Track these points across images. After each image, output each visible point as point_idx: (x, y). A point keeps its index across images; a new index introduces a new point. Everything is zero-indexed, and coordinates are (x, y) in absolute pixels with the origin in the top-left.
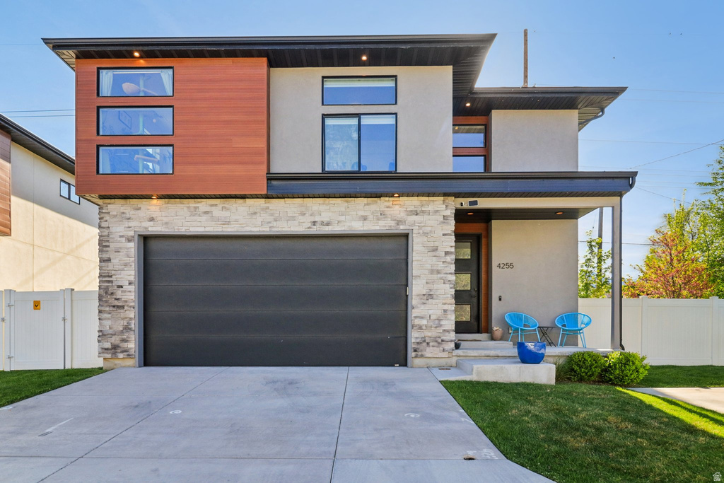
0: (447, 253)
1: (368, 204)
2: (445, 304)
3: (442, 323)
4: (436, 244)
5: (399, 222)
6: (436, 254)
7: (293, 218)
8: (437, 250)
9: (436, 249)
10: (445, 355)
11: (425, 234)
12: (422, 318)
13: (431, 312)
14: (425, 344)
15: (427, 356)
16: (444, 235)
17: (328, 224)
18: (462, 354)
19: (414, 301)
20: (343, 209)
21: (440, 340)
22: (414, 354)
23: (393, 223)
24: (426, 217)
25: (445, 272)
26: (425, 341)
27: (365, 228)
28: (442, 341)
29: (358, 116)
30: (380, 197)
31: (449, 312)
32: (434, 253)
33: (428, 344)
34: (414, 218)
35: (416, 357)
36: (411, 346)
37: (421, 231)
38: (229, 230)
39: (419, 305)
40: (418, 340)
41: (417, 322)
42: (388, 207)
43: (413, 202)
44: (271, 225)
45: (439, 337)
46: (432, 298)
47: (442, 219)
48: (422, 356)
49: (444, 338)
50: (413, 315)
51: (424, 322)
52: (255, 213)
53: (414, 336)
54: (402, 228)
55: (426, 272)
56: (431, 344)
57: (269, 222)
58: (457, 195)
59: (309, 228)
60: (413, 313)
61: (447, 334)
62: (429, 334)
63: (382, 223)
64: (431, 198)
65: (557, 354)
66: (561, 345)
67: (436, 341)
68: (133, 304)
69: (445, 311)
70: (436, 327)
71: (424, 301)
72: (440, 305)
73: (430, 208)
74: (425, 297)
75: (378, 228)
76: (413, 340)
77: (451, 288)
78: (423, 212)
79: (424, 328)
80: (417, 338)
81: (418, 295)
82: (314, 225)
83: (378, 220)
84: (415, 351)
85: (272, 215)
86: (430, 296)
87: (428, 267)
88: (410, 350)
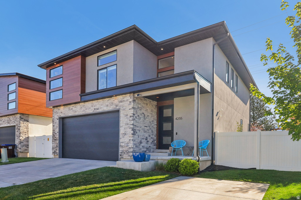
0: (130, 116)
1: (108, 100)
2: (129, 137)
3: (129, 145)
4: (127, 113)
5: (117, 106)
6: (127, 117)
7: (90, 108)
8: (127, 115)
12: (123, 143)
13: (125, 140)
14: (123, 153)
15: (124, 157)
16: (130, 109)
17: (98, 109)
19: (121, 136)
20: (102, 103)
21: (128, 152)
23: (115, 107)
24: (124, 103)
25: (129, 124)
26: (123, 152)
27: (108, 109)
28: (129, 152)
29: (106, 68)
30: (111, 97)
31: (131, 140)
32: (126, 117)
33: (124, 153)
34: (121, 104)
35: (121, 158)
36: (120, 154)
37: (123, 109)
38: (76, 114)
39: (122, 138)
41: (122, 144)
42: (114, 100)
43: (120, 98)
44: (85, 111)
45: (128, 150)
47: (129, 103)
51: (123, 144)
52: (82, 108)
54: (117, 108)
55: (124, 124)
56: (125, 153)
57: (85, 110)
58: (134, 92)
59: (94, 111)
60: (121, 141)
61: (130, 149)
62: (125, 149)
63: (112, 107)
64: (126, 95)
68: (58, 139)
69: (130, 140)
70: (127, 146)
71: (124, 136)
72: (128, 138)
73: (125, 99)
74: (124, 134)
75: (111, 109)
76: (120, 152)
77: (131, 131)
78: (124, 101)
79: (123, 147)
80: (121, 150)
81: (122, 134)
82: (95, 110)
83: (111, 106)
84: (121, 156)
85: (85, 108)
86: (125, 134)
87: (125, 122)
88: (119, 155)
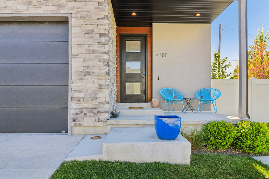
0: (102, 35)
2: (100, 79)
3: (98, 96)
4: (92, 27)
5: (60, 7)
6: (92, 36)
8: (93, 32)
9: (91, 31)
10: (100, 124)
11: (82, 18)
12: (80, 91)
13: (88, 86)
14: (82, 115)
15: (85, 125)
16: (98, 19)
18: (115, 123)
19: (73, 77)
21: (95, 111)
22: (73, 123)
26: (82, 112)
27: (30, 12)
28: (98, 112)
31: (103, 87)
33: (85, 114)
35: (75, 125)
36: (71, 116)
37: (79, 15)
39: (77, 81)
40: (77, 111)
41: (76, 95)
45: (95, 109)
46: (89, 74)
47: (97, 5)
48: (80, 125)
49: (99, 109)
50: (73, 89)
51: (82, 95)
53: (73, 108)
54: (62, 13)
55: (84, 51)
56: (88, 114)
60: (73, 87)
61: (102, 106)
62: (86, 106)
63: (44, 7)
65: (195, 123)
66: (200, 110)
67: (93, 112)
69: (100, 86)
70: (92, 100)
71: (83, 77)
72: (96, 81)
74: (83, 74)
75: (41, 12)
76: (73, 111)
77: (105, 66)
79: (82, 100)
80: (75, 109)
81: (77, 72)
83: (41, 5)
84: (74, 121)
86: (88, 73)
87: (86, 47)
88: (70, 120)
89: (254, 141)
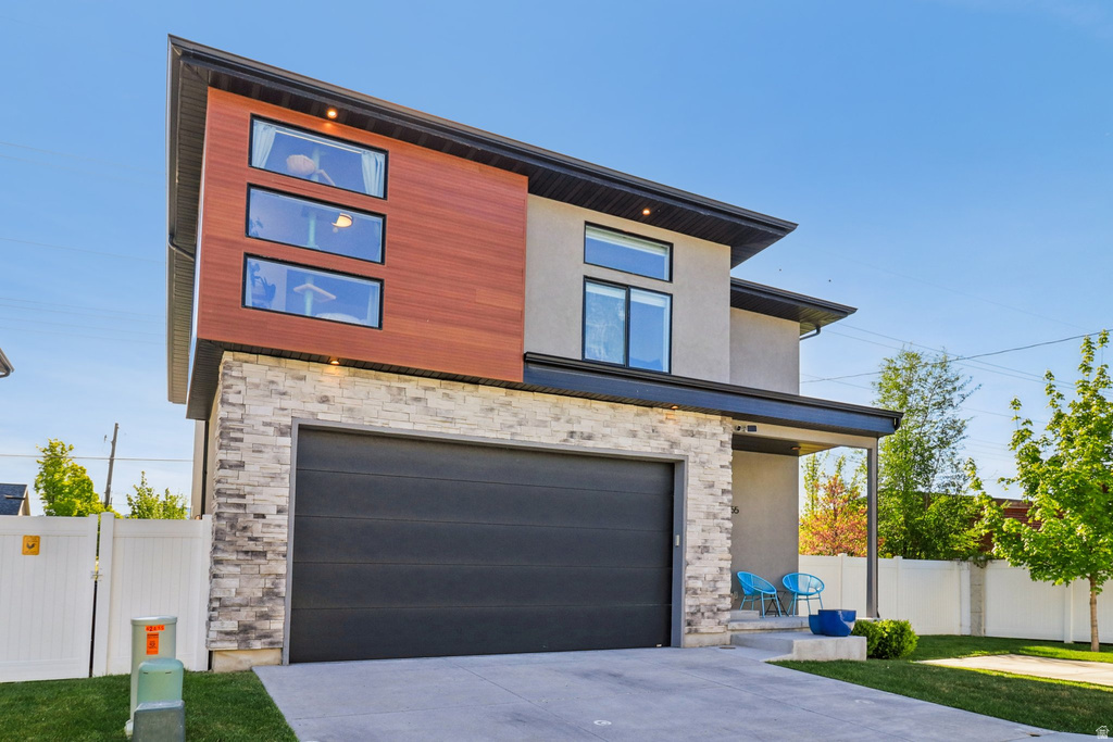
0: (724, 492)
1: (638, 415)
2: (721, 560)
3: (719, 585)
4: (713, 478)
5: (673, 444)
6: (712, 492)
7: (543, 424)
8: (714, 486)
9: (712, 486)
10: (720, 629)
11: (702, 464)
12: (696, 578)
13: (706, 570)
14: (699, 615)
15: (702, 630)
16: (722, 467)
17: (590, 438)
18: (737, 628)
19: (689, 555)
20: (608, 418)
21: (715, 609)
22: (686, 629)
23: (666, 445)
24: (702, 440)
25: (721, 516)
26: (699, 611)
27: (635, 449)
28: (718, 610)
29: (627, 288)
30: (651, 407)
31: (725, 571)
32: (707, 491)
33: (703, 614)
34: (693, 441)
35: (690, 632)
36: (684, 618)
37: (698, 460)
38: (452, 431)
39: (694, 561)
40: (693, 610)
41: (691, 584)
42: (661, 422)
43: (688, 419)
44: (513, 430)
45: (715, 605)
46: (707, 552)
47: (719, 445)
48: (696, 631)
49: (720, 606)
50: (687, 575)
51: (699, 584)
52: (492, 409)
53: (688, 604)
54: (676, 453)
55: (702, 515)
56: (706, 614)
57: (511, 426)
58: (736, 416)
59: (565, 441)
60: (689, 571)
61: (723, 600)
62: (704, 601)
63: (654, 443)
64: (709, 416)
67: (712, 611)
68: (283, 549)
69: (721, 569)
70: (712, 591)
71: (700, 555)
72: (716, 561)
73: (707, 429)
74: (700, 550)
75: (649, 450)
76: (687, 610)
77: (728, 539)
78: (699, 433)
79: (699, 592)
80: (691, 606)
81: (693, 547)
82: (572, 437)
83: (649, 438)
84: (689, 624)
85: (515, 415)
86: (705, 549)
87: (704, 508)
88: (683, 623)
89: (899, 643)
